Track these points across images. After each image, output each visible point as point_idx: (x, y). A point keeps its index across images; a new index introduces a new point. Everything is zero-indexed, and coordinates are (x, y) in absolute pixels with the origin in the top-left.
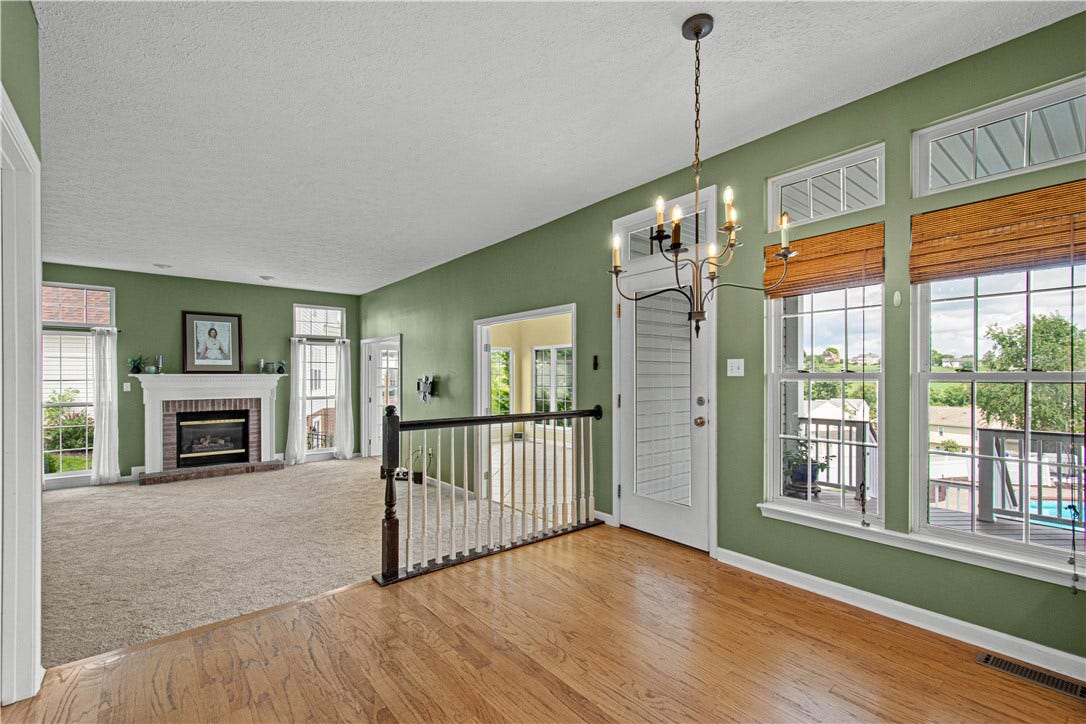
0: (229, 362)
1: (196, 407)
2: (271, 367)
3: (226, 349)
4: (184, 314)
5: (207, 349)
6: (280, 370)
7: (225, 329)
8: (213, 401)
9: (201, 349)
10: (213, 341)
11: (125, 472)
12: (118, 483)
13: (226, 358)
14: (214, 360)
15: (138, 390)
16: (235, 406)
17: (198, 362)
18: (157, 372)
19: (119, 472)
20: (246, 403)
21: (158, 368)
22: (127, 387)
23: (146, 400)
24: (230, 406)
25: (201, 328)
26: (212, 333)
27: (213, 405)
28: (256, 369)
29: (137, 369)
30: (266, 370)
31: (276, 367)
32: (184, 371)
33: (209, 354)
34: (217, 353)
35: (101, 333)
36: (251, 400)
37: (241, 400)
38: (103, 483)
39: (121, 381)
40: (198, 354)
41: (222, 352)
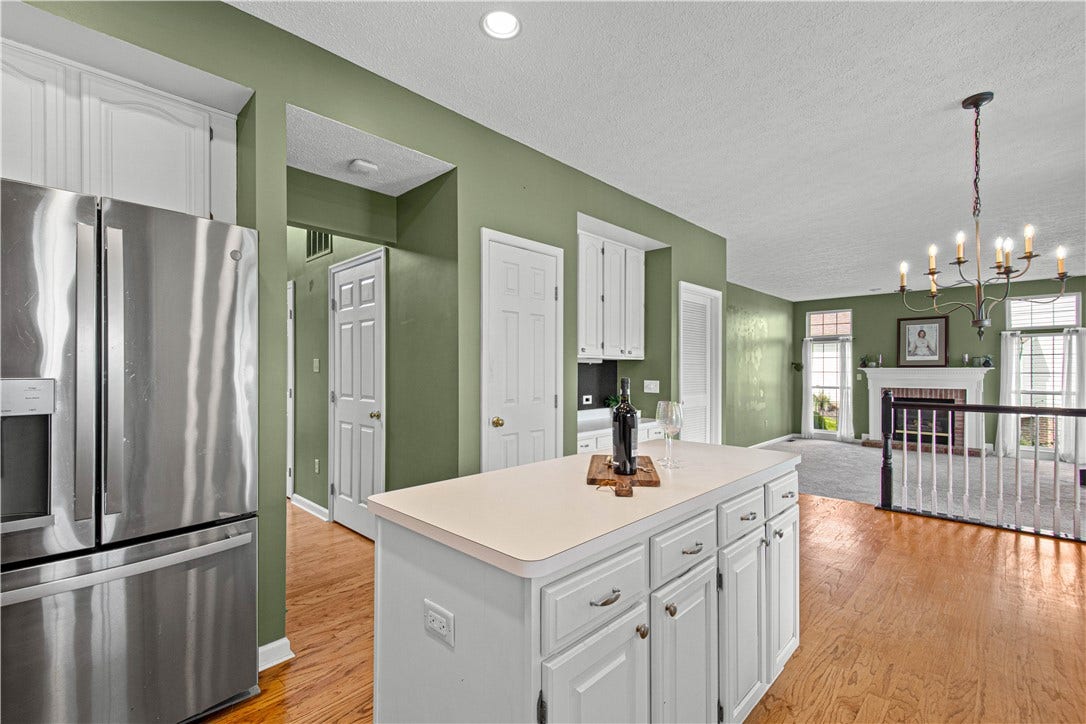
0: (936, 358)
1: (907, 394)
2: (976, 361)
3: (933, 346)
4: (899, 321)
5: (916, 347)
6: (986, 364)
7: (933, 331)
8: (921, 389)
9: (912, 348)
10: (923, 340)
11: (858, 436)
12: (852, 443)
13: (933, 354)
14: (923, 356)
15: (865, 379)
16: (941, 395)
17: (909, 358)
18: (877, 366)
19: (853, 435)
20: (951, 394)
21: (878, 363)
22: (859, 377)
23: (870, 387)
24: (936, 394)
25: (912, 330)
26: (922, 334)
27: (921, 393)
28: (962, 364)
29: (864, 365)
30: (971, 364)
31: (982, 360)
32: (898, 366)
33: (919, 351)
34: (926, 351)
35: (843, 341)
36: (956, 390)
37: (946, 390)
38: (843, 441)
39: (855, 372)
40: (909, 352)
41: (930, 349)
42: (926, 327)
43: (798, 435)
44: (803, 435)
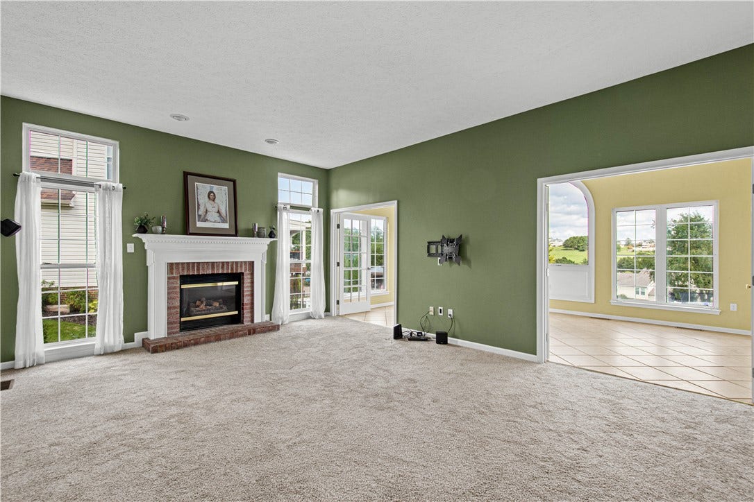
0: (226, 226)
1: (198, 270)
2: (263, 231)
3: (223, 212)
4: (186, 175)
5: (206, 211)
6: (270, 235)
7: (222, 191)
9: (201, 211)
10: (212, 204)
11: (129, 338)
13: (224, 221)
14: (213, 223)
15: (141, 251)
17: (199, 224)
18: (162, 233)
19: (123, 338)
20: (242, 266)
21: (163, 228)
22: (131, 248)
23: (149, 263)
25: (201, 189)
26: (211, 196)
27: (213, 268)
28: (251, 233)
29: (143, 229)
30: (259, 235)
31: (267, 231)
32: (186, 231)
33: (209, 217)
34: (216, 216)
35: (106, 189)
36: (245, 263)
37: (237, 263)
38: (108, 352)
39: (125, 242)
40: (199, 216)
41: (220, 215)
42: (216, 188)
43: (8, 364)
44: (19, 363)
